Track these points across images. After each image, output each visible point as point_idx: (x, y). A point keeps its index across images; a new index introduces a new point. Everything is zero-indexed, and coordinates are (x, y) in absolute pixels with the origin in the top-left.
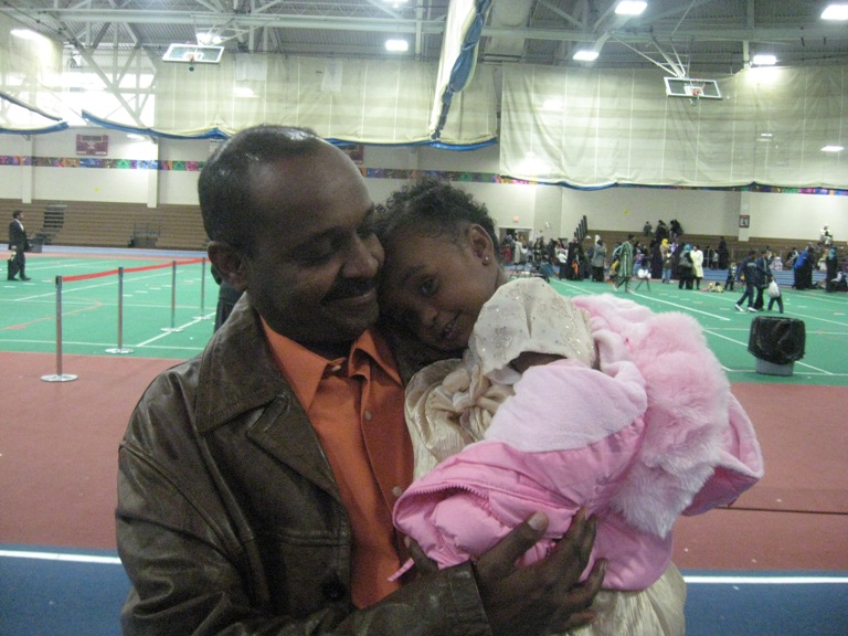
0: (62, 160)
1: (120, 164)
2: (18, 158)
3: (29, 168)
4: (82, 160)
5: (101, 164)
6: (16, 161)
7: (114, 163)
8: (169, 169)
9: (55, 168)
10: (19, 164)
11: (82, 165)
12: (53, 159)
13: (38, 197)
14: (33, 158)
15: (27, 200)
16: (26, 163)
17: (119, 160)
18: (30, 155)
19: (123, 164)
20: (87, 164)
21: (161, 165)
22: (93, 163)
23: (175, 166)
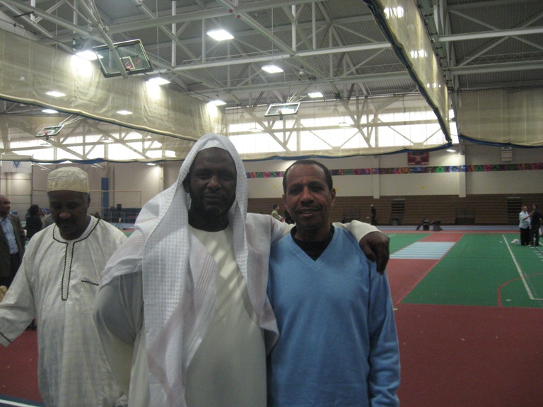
0: (398, 169)
1: (438, 169)
2: (369, 170)
3: (377, 176)
4: (412, 168)
5: (425, 170)
6: (367, 171)
7: (434, 169)
8: (472, 171)
9: (393, 175)
10: (369, 173)
11: (412, 172)
12: (392, 169)
13: (383, 194)
14: (380, 169)
15: (376, 196)
16: (375, 173)
17: (437, 167)
18: (378, 167)
19: (440, 169)
20: (415, 171)
21: (468, 168)
22: (419, 170)
23: (477, 169)
